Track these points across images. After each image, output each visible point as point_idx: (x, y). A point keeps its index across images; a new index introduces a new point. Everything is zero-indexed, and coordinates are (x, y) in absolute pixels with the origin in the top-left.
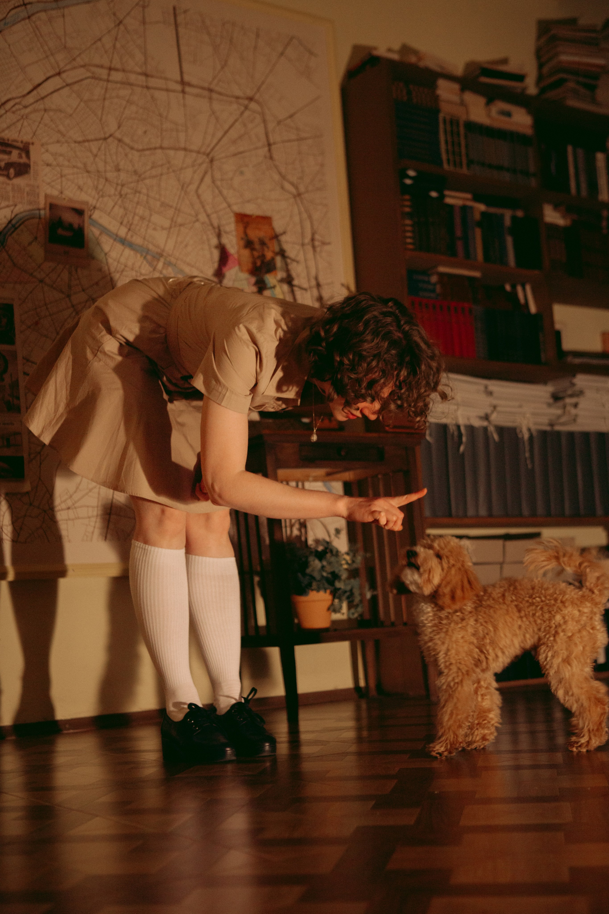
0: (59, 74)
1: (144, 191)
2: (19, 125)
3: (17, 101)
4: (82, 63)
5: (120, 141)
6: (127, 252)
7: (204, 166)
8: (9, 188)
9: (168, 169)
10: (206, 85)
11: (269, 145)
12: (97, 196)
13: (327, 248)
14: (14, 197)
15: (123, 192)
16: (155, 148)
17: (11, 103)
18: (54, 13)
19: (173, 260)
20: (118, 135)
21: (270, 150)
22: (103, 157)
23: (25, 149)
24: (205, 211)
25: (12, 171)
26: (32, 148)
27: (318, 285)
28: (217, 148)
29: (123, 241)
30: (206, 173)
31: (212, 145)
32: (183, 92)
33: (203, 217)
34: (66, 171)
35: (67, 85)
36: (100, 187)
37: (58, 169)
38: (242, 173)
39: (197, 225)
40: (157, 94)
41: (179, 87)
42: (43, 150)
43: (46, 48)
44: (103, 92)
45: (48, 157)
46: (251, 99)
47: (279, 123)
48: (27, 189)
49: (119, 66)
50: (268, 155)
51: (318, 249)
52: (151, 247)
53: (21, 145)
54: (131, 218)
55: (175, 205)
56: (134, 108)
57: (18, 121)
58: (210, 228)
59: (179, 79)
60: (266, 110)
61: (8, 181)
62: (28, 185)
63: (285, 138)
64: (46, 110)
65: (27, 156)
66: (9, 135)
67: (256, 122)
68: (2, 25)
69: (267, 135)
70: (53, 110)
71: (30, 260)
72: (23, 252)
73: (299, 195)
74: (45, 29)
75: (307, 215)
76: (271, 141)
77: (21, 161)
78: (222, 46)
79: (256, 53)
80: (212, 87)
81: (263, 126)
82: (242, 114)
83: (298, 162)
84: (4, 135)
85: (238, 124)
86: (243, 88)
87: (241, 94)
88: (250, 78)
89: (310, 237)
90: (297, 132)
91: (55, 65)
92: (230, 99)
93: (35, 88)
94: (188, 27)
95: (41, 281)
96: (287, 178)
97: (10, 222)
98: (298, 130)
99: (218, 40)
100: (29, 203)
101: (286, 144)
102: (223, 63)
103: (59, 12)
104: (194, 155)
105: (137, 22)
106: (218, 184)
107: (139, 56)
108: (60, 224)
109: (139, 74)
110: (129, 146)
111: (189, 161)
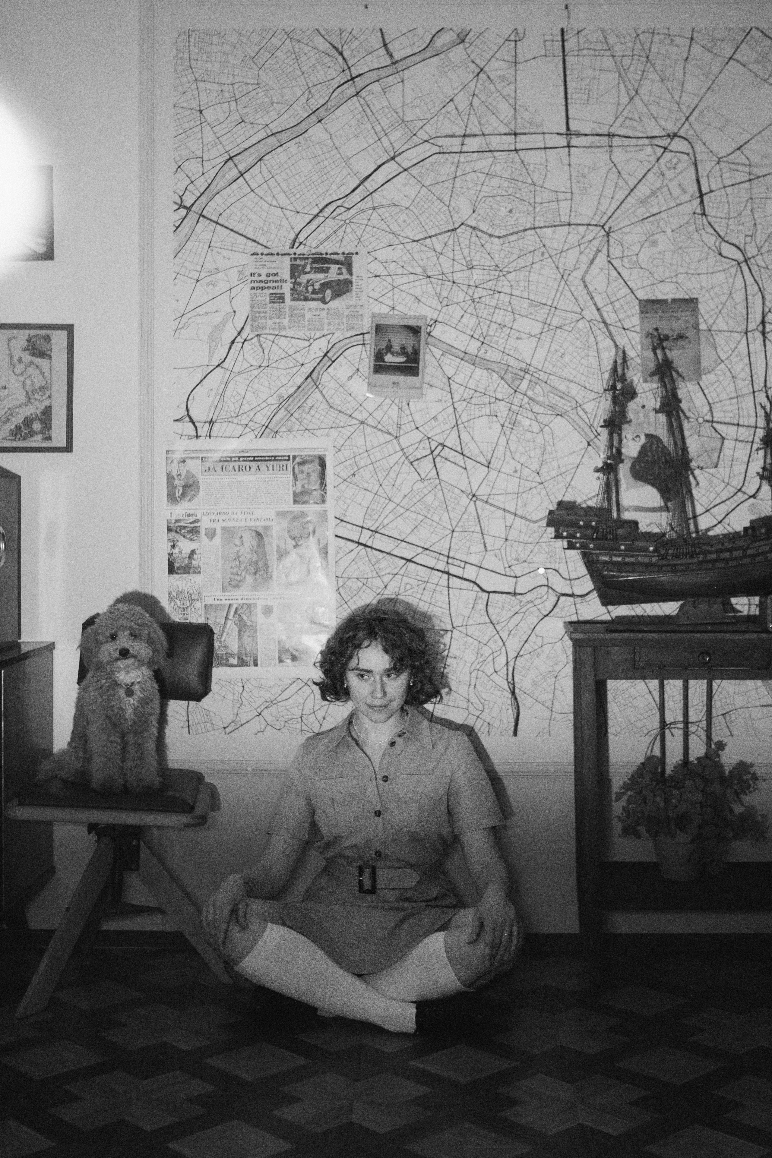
0: (393, 158)
1: (507, 290)
2: (340, 233)
3: (339, 203)
4: (426, 137)
5: (474, 228)
6: (479, 372)
7: (596, 242)
8: (323, 314)
9: (543, 254)
10: (605, 130)
11: (701, 196)
12: (439, 307)
14: (329, 324)
15: (476, 296)
17: (331, 208)
18: (390, 80)
19: (543, 376)
20: (471, 221)
21: (702, 202)
22: (450, 255)
23: (347, 264)
24: (595, 305)
25: (329, 292)
26: (355, 259)
28: (618, 213)
29: (474, 360)
30: (598, 250)
31: (609, 213)
32: (569, 146)
33: (591, 313)
34: (399, 281)
35: (405, 170)
36: (445, 294)
37: (389, 279)
38: (654, 244)
39: (582, 324)
40: (529, 157)
41: (562, 141)
42: (371, 259)
43: (378, 128)
44: (454, 168)
45: (377, 268)
46: (673, 136)
47: (719, 160)
48: (347, 312)
49: (476, 130)
50: (699, 211)
52: (512, 362)
53: (339, 258)
54: (485, 328)
55: (550, 303)
56: (495, 182)
57: (340, 227)
58: (602, 325)
59: (563, 130)
60: (698, 147)
61: (323, 306)
62: (348, 307)
63: (727, 182)
64: (374, 208)
65: (350, 273)
66: (327, 248)
67: (680, 167)
68: (321, 113)
69: (698, 181)
70: (383, 206)
71: (349, 398)
72: (341, 389)
73: (746, 261)
74: (377, 104)
75: (756, 289)
76: (705, 190)
77: (341, 277)
78: (633, 69)
79: (688, 66)
80: (613, 130)
81: (692, 168)
82: (658, 159)
83: (748, 212)
84: (322, 249)
85: (650, 175)
86: (662, 122)
87: (658, 132)
88: (674, 107)
89: (759, 319)
90: (747, 169)
91: (389, 148)
92: (640, 142)
93: (362, 183)
94: (582, 53)
95: (362, 423)
96: (727, 239)
97: (326, 355)
98: (750, 166)
99: (626, 61)
100: (350, 328)
101: (729, 190)
102: (633, 93)
103: (397, 78)
104: (582, 229)
105: (505, 65)
106: (617, 263)
107: (505, 110)
108: (389, 349)
109: (505, 134)
110: (486, 233)
111: (573, 239)
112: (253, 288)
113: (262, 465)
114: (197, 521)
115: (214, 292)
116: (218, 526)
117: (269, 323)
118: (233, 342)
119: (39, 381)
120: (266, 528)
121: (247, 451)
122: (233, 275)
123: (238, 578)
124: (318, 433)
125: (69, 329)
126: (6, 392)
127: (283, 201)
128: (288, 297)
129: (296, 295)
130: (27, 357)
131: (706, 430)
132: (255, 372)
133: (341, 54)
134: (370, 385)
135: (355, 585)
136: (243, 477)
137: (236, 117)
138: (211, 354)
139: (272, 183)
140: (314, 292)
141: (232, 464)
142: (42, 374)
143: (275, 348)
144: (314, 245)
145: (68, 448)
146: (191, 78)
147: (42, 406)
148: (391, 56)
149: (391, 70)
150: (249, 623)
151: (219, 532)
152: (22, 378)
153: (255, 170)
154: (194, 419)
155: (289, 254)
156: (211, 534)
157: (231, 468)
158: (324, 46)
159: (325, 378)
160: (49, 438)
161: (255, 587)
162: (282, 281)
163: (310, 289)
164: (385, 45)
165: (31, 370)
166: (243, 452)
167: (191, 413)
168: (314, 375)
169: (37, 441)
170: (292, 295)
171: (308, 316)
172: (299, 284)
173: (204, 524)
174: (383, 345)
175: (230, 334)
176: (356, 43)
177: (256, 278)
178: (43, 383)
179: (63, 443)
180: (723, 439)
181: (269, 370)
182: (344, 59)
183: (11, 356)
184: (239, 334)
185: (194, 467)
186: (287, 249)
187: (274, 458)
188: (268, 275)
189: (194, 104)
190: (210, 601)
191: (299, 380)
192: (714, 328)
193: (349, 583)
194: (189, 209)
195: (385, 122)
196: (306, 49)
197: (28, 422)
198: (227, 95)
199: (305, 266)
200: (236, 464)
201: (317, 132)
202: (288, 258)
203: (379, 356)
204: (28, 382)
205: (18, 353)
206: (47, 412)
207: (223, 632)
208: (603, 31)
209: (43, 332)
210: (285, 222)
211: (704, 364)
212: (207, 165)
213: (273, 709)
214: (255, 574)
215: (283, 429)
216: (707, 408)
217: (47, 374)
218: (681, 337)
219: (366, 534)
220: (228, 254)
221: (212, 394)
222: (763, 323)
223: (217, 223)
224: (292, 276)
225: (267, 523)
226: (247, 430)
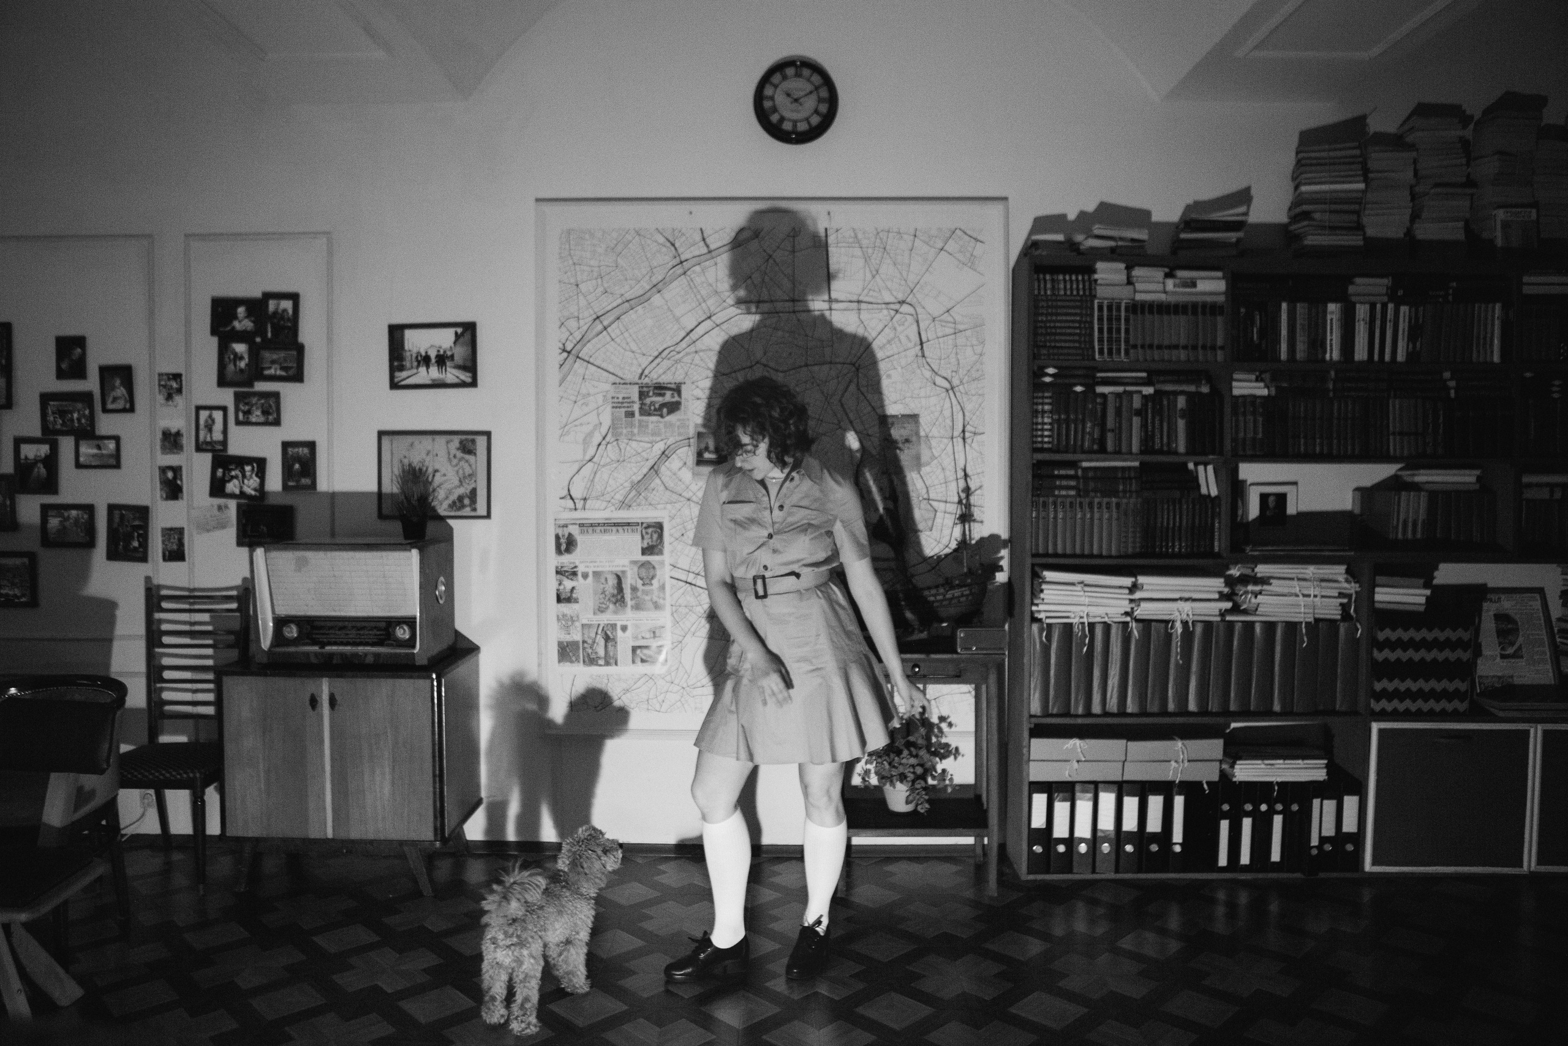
0: (709, 317)
2: (673, 369)
3: (672, 348)
5: (765, 366)
8: (661, 426)
9: (813, 383)
10: (855, 298)
11: (922, 344)
13: (978, 438)
14: (666, 432)
16: (801, 367)
17: (667, 352)
20: (764, 361)
21: (922, 348)
23: (677, 390)
25: (665, 410)
26: (683, 388)
27: (966, 476)
28: (864, 355)
30: (851, 381)
35: (717, 326)
42: (694, 387)
43: (699, 297)
46: (902, 302)
47: (934, 319)
48: (678, 423)
50: (920, 354)
51: (968, 441)
53: (673, 386)
56: (780, 333)
57: (673, 365)
60: (919, 310)
61: (661, 420)
62: (679, 420)
63: (940, 334)
64: (696, 352)
65: (679, 395)
66: (665, 379)
67: (906, 324)
68: (660, 286)
69: (919, 334)
70: (703, 351)
71: (679, 483)
72: (674, 477)
73: (952, 388)
74: (698, 280)
75: (959, 407)
76: (924, 339)
77: (674, 400)
78: (874, 256)
79: (913, 255)
80: (861, 298)
81: (915, 326)
82: (892, 319)
83: (953, 355)
84: (660, 380)
85: (887, 330)
86: (895, 293)
87: (892, 300)
88: (903, 282)
89: (961, 429)
90: (953, 325)
91: (707, 311)
92: (879, 306)
93: (688, 334)
94: (839, 245)
95: (689, 500)
96: (940, 373)
97: (663, 453)
98: (955, 323)
99: (870, 251)
100: (680, 434)
101: (940, 340)
102: (874, 273)
103: (712, 262)
104: (839, 366)
105: (787, 253)
106: (864, 389)
107: (787, 284)
108: (707, 449)
109: (787, 301)
110: (773, 369)
111: (833, 373)
112: (613, 407)
113: (620, 529)
114: (576, 567)
115: (586, 409)
116: (590, 571)
117: (624, 431)
118: (599, 445)
119: (468, 471)
120: (624, 572)
121: (610, 519)
122: (600, 398)
123: (604, 606)
124: (659, 507)
125: (488, 434)
126: (445, 478)
127: (634, 348)
128: (637, 414)
129: (644, 412)
130: (459, 454)
131: (924, 504)
132: (615, 465)
133: (673, 245)
134: (693, 474)
135: (683, 610)
136: (606, 537)
137: (601, 289)
138: (585, 452)
139: (626, 335)
140: (655, 410)
141: (599, 528)
142: (470, 466)
143: (628, 448)
144: (655, 377)
145: (488, 516)
146: (571, 262)
147: (470, 488)
148: (708, 246)
149: (708, 256)
150: (611, 637)
151: (591, 575)
152: (456, 469)
153: (613, 326)
154: (574, 496)
155: (637, 384)
156: (585, 576)
157: (598, 531)
158: (662, 240)
159: (663, 469)
160: (475, 510)
161: (615, 612)
162: (633, 402)
163: (652, 408)
164: (704, 240)
165: (462, 463)
166: (607, 519)
167: (572, 494)
168: (656, 467)
169: (467, 511)
170: (640, 412)
171: (651, 426)
172: (645, 404)
173: (581, 569)
174: (703, 446)
175: (598, 438)
176: (684, 238)
177: (616, 400)
178: (471, 472)
179: (485, 513)
180: (936, 511)
181: (625, 463)
182: (676, 249)
183: (449, 453)
184: (604, 438)
185: (574, 530)
186: (636, 380)
187: (628, 524)
188: (624, 398)
189: (573, 281)
190: (585, 621)
191: (645, 470)
192: (930, 435)
193: (680, 609)
194: (569, 352)
195: (704, 292)
196: (649, 242)
197: (461, 498)
198: (595, 274)
199: (648, 392)
200: (602, 528)
201: (657, 299)
202: (637, 386)
203: (700, 454)
204: (461, 472)
205: (453, 451)
206: (473, 493)
207: (594, 642)
208: (854, 230)
209: (470, 437)
210: (635, 362)
211: (924, 458)
212: (582, 322)
213: (628, 695)
214: (615, 603)
215: (635, 504)
216: (924, 491)
217: (474, 467)
218: (907, 441)
219: (691, 576)
220: (596, 384)
221: (586, 480)
222: (963, 431)
223: (588, 362)
224: (640, 399)
225: (624, 569)
226: (610, 505)
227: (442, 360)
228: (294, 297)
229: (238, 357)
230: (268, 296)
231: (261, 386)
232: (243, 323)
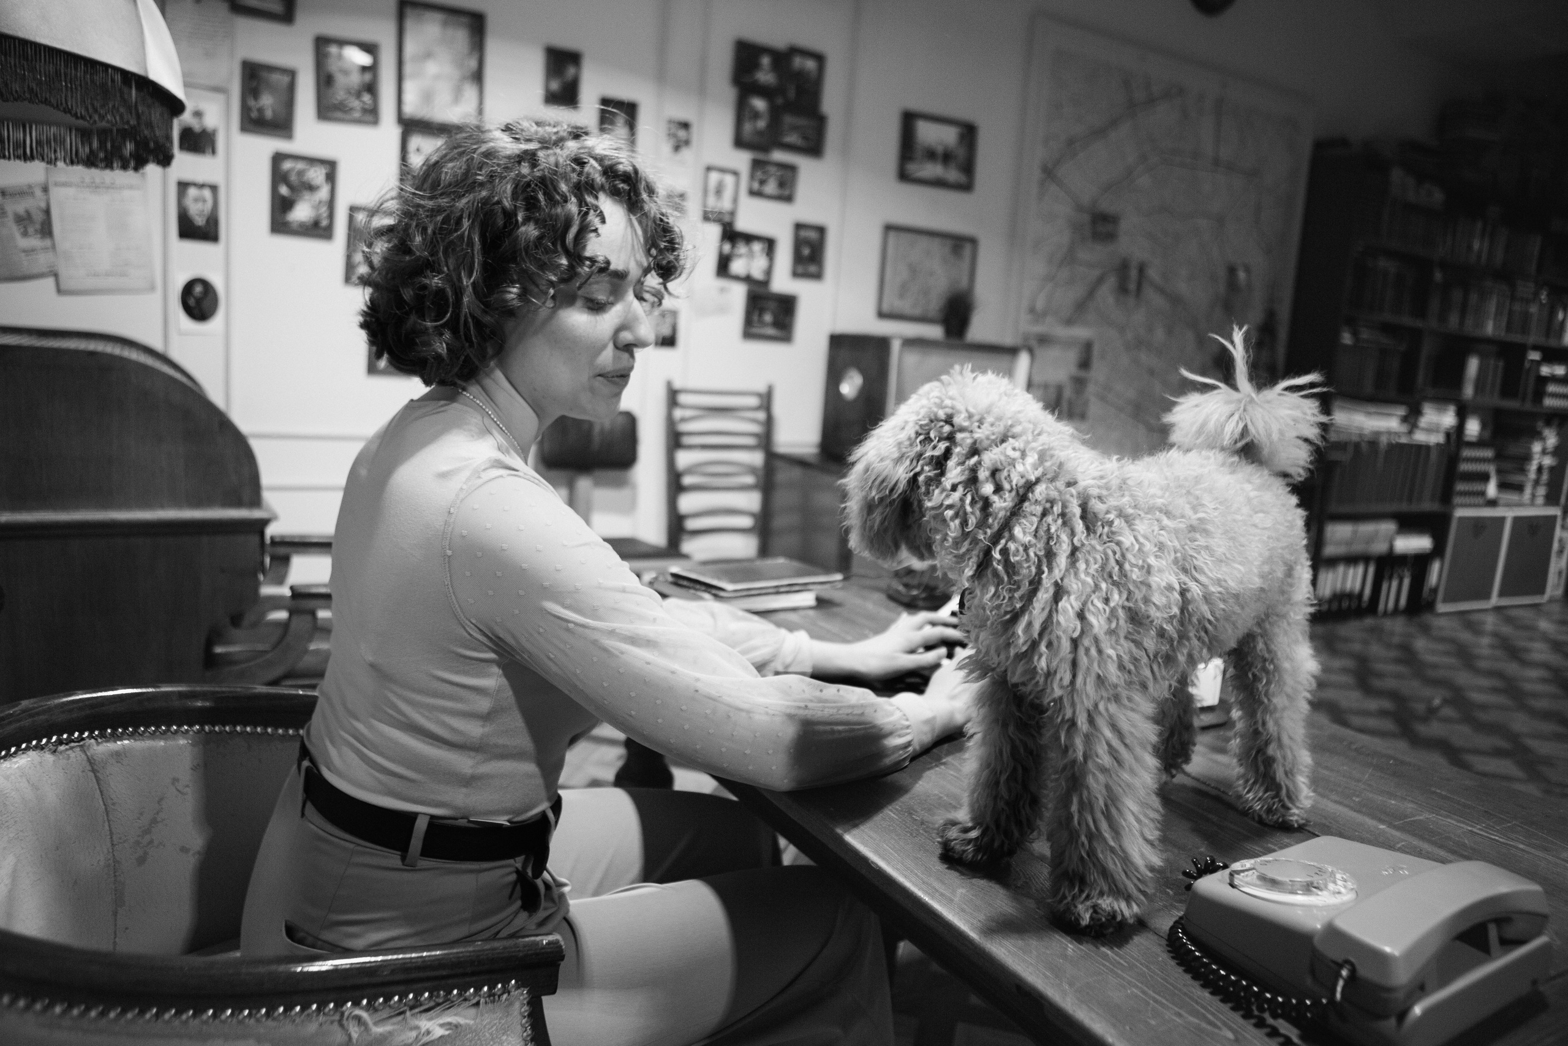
8: (1102, 252)
12: (1153, 257)
18: (1148, 112)
23: (1117, 222)
25: (1107, 238)
26: (1120, 219)
29: (1160, 290)
32: (1214, 171)
36: (1156, 249)
37: (1132, 236)
40: (1198, 173)
41: (1212, 168)
45: (1128, 227)
48: (1112, 252)
53: (1114, 217)
57: (1118, 198)
61: (1103, 247)
62: (1113, 249)
64: (1132, 191)
65: (1117, 228)
68: (1116, 123)
71: (1106, 307)
74: (1141, 125)
77: (1113, 230)
84: (1106, 211)
91: (1143, 156)
100: (1112, 262)
103: (1150, 110)
112: (1071, 230)
113: (1063, 345)
122: (1063, 220)
125: (974, 240)
128: (1087, 238)
130: (951, 258)
134: (1116, 302)
140: (1100, 237)
144: (1102, 207)
155: (1091, 211)
159: (1097, 294)
162: (1087, 227)
163: (1098, 235)
165: (951, 266)
170: (1090, 237)
177: (1074, 224)
181: (1074, 285)
183: (942, 256)
186: (1091, 208)
187: (1069, 342)
194: (1048, 173)
199: (1097, 220)
201: (1112, 135)
202: (1091, 214)
205: (946, 255)
209: (959, 241)
210: (1091, 190)
220: (1063, 206)
223: (1060, 186)
224: (1092, 225)
225: (1063, 383)
227: (947, 158)
228: (820, 58)
229: (756, 115)
230: (795, 50)
231: (778, 156)
232: (765, 76)
